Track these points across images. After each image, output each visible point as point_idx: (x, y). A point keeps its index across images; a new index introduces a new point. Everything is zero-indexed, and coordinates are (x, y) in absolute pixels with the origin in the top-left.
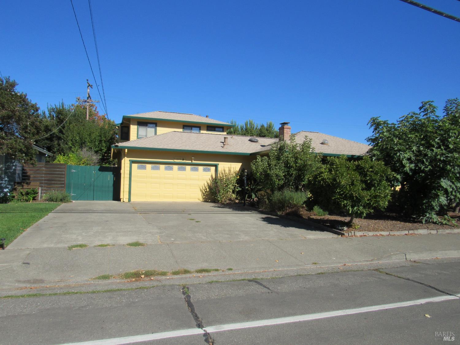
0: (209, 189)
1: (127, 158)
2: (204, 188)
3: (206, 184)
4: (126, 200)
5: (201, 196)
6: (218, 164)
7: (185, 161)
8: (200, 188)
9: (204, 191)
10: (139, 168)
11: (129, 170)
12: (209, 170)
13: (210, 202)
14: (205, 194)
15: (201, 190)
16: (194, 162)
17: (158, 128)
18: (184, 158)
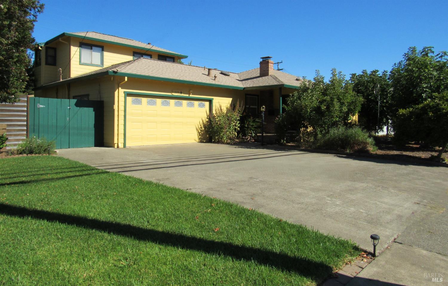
0: (204, 128)
1: (121, 88)
2: (200, 127)
3: (201, 122)
4: (121, 145)
5: (197, 136)
6: (213, 99)
7: (183, 95)
8: (196, 126)
9: (200, 130)
10: (134, 102)
11: (124, 105)
12: (204, 106)
13: (205, 142)
14: (201, 133)
15: (197, 129)
16: (191, 96)
17: (106, 54)
18: (182, 91)
